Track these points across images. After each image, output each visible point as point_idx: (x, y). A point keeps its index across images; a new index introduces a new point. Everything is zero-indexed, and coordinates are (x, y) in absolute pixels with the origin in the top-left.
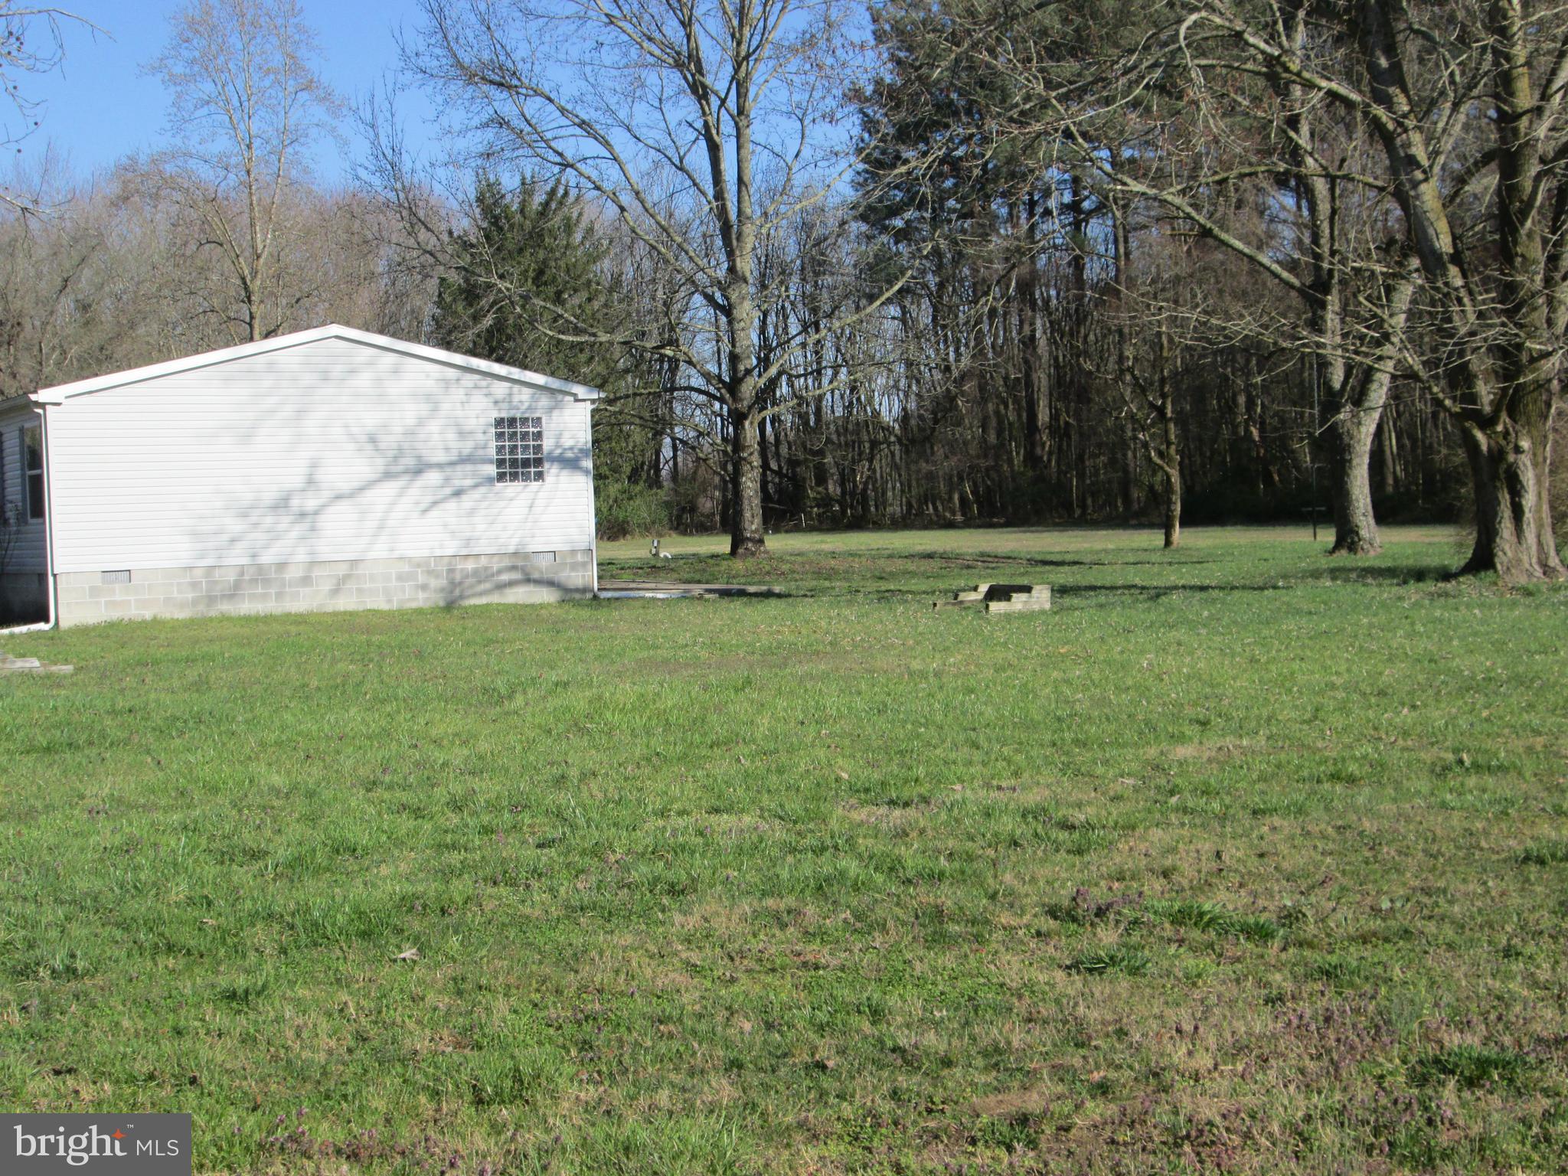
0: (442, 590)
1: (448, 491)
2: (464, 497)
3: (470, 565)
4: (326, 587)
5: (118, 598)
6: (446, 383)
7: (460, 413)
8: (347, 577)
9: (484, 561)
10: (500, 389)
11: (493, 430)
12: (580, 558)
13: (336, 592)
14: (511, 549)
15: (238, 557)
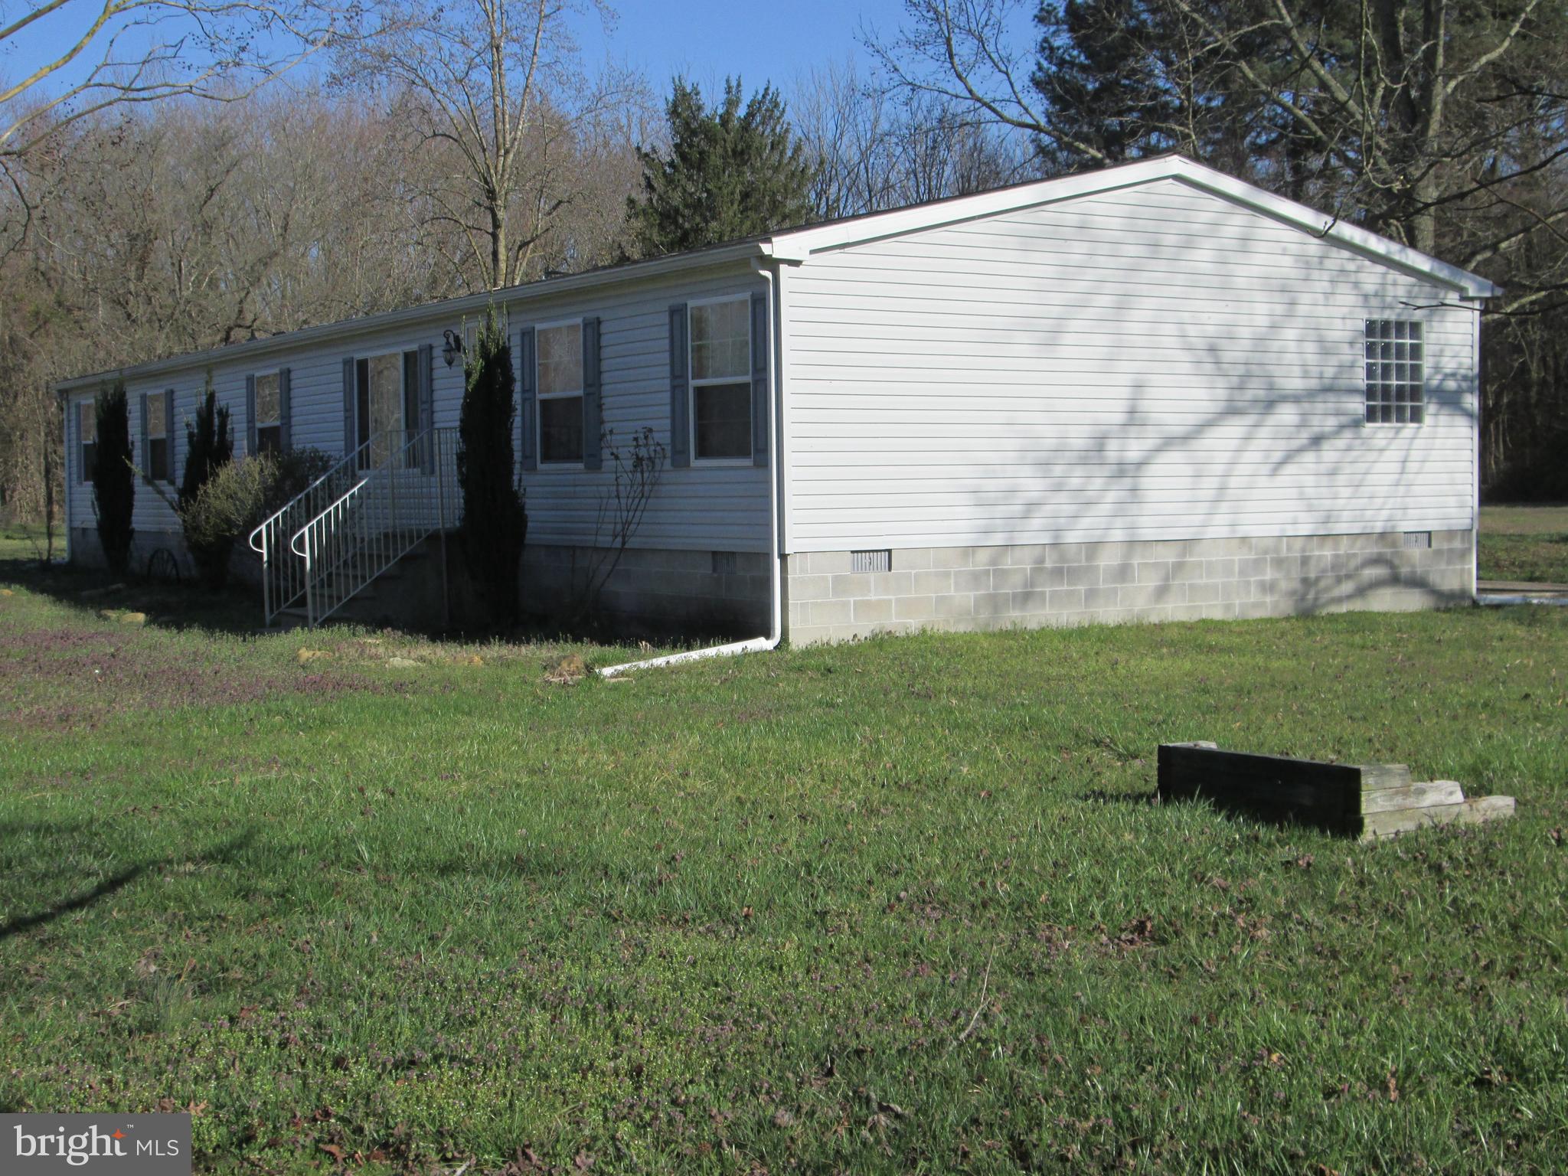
0: (1293, 593)
1: (1305, 434)
2: (1326, 445)
3: (1327, 553)
4: (1151, 582)
5: (873, 597)
6: (1306, 264)
7: (1321, 311)
8: (1179, 567)
9: (1344, 548)
10: (1372, 276)
11: (1364, 340)
12: (1457, 544)
13: (1162, 592)
14: (1379, 527)
15: (1034, 533)
